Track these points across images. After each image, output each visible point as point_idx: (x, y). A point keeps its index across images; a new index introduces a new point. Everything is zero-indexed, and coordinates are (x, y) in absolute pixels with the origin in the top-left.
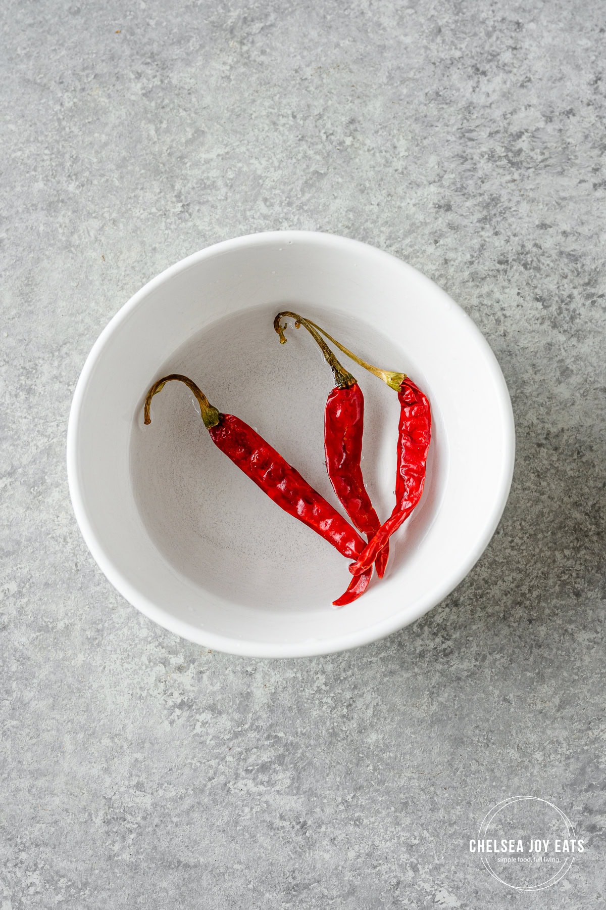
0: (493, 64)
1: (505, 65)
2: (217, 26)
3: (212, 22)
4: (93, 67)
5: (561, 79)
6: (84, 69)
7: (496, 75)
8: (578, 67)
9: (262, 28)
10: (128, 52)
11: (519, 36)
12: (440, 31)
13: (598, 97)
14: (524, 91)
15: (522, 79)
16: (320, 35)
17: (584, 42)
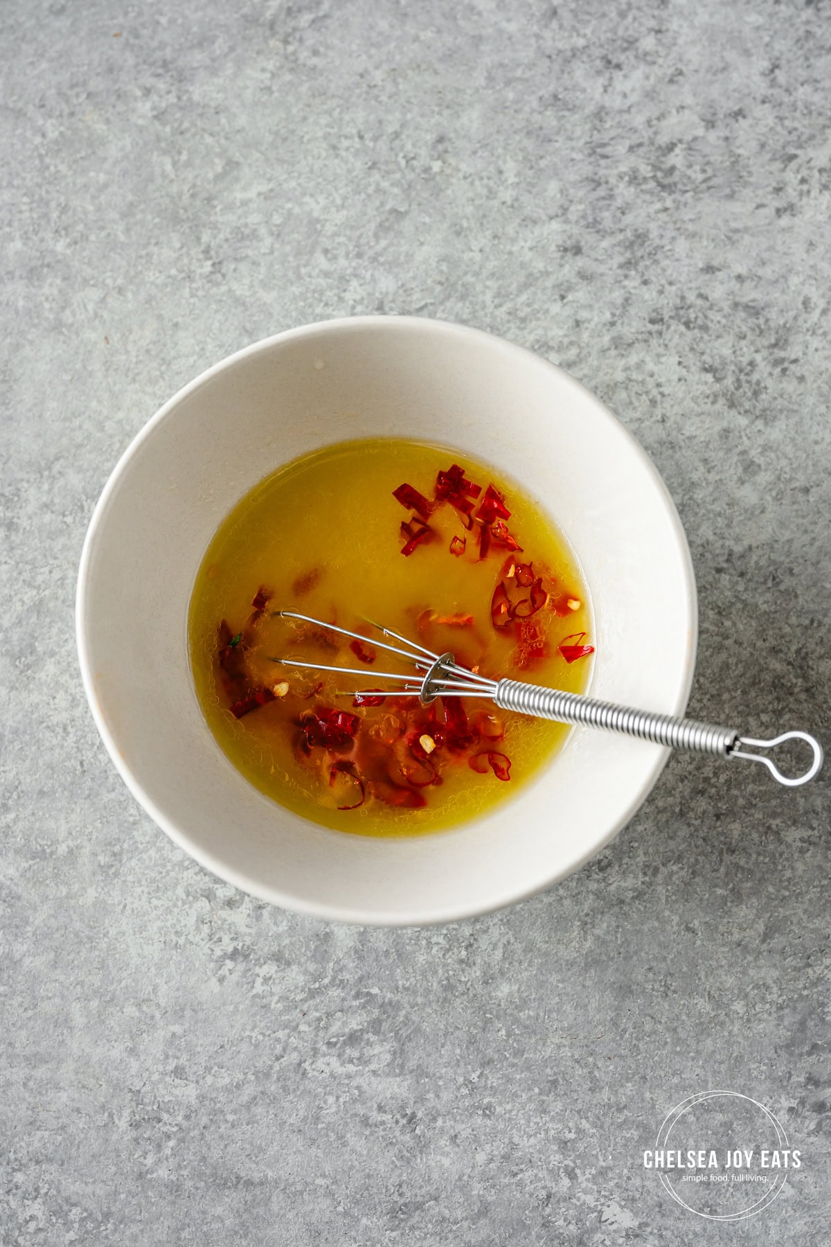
0: (631, 54)
1: (646, 54)
2: (251, 20)
3: (245, 17)
4: (85, 84)
5: (724, 69)
6: (72, 87)
7: (634, 68)
8: (747, 53)
9: (313, 21)
10: (131, 61)
11: (664, 14)
12: (554, 13)
13: (776, 91)
14: (674, 88)
15: (671, 71)
16: (391, 26)
17: (754, 19)
